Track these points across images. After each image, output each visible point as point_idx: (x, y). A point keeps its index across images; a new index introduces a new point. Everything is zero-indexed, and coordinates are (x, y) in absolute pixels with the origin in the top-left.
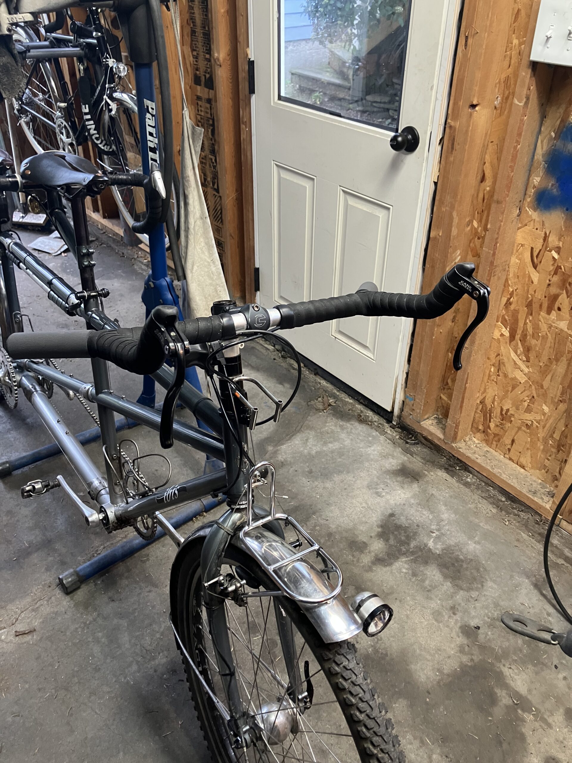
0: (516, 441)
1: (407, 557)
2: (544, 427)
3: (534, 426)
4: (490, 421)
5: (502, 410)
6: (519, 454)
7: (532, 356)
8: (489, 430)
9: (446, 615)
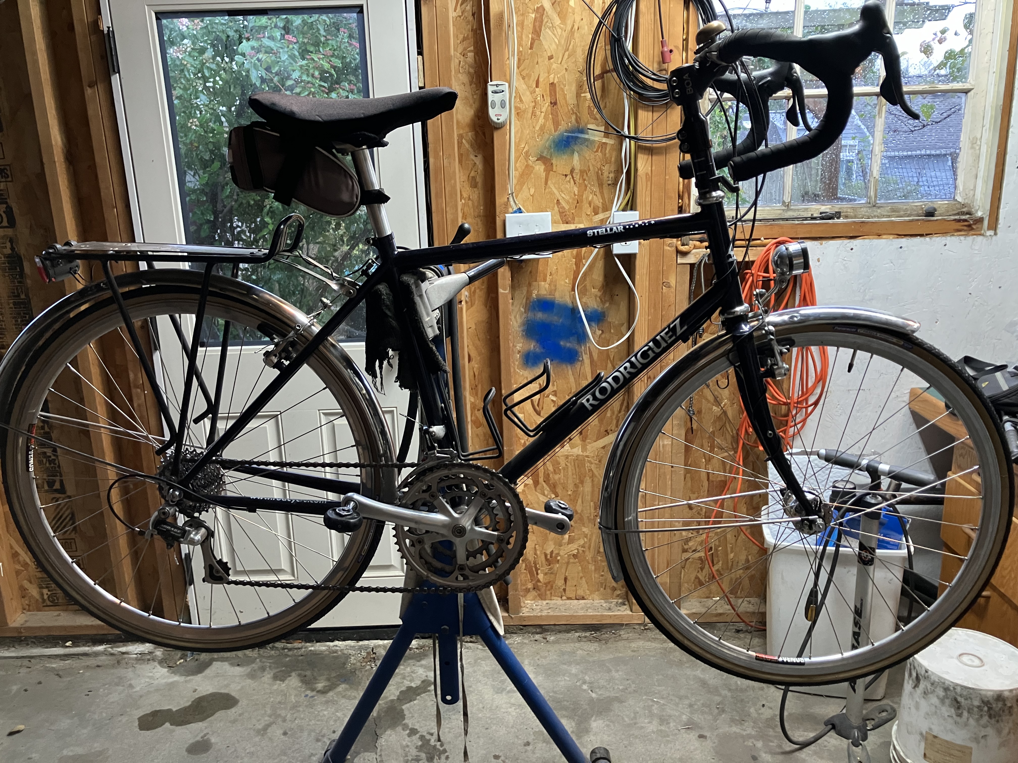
0: (569, 578)
2: (589, 548)
3: (581, 552)
4: (537, 574)
5: (546, 555)
6: (574, 588)
7: (559, 490)
8: (539, 584)
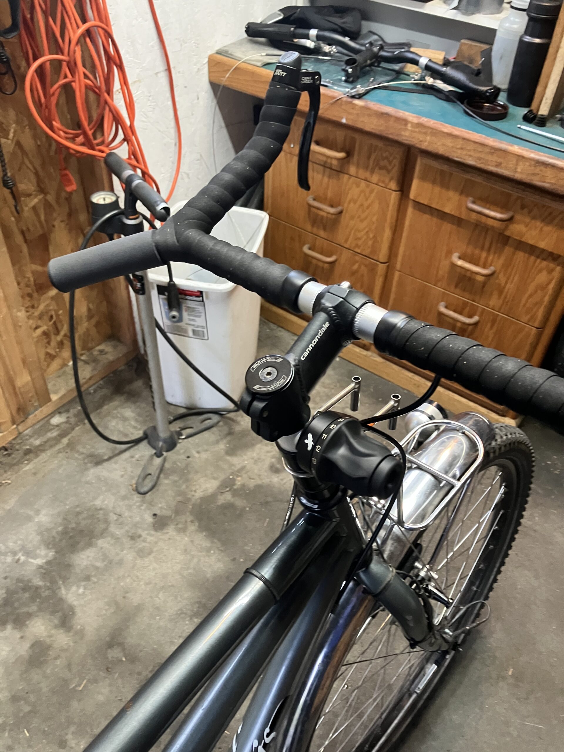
1: (60, 588)
9: (141, 545)
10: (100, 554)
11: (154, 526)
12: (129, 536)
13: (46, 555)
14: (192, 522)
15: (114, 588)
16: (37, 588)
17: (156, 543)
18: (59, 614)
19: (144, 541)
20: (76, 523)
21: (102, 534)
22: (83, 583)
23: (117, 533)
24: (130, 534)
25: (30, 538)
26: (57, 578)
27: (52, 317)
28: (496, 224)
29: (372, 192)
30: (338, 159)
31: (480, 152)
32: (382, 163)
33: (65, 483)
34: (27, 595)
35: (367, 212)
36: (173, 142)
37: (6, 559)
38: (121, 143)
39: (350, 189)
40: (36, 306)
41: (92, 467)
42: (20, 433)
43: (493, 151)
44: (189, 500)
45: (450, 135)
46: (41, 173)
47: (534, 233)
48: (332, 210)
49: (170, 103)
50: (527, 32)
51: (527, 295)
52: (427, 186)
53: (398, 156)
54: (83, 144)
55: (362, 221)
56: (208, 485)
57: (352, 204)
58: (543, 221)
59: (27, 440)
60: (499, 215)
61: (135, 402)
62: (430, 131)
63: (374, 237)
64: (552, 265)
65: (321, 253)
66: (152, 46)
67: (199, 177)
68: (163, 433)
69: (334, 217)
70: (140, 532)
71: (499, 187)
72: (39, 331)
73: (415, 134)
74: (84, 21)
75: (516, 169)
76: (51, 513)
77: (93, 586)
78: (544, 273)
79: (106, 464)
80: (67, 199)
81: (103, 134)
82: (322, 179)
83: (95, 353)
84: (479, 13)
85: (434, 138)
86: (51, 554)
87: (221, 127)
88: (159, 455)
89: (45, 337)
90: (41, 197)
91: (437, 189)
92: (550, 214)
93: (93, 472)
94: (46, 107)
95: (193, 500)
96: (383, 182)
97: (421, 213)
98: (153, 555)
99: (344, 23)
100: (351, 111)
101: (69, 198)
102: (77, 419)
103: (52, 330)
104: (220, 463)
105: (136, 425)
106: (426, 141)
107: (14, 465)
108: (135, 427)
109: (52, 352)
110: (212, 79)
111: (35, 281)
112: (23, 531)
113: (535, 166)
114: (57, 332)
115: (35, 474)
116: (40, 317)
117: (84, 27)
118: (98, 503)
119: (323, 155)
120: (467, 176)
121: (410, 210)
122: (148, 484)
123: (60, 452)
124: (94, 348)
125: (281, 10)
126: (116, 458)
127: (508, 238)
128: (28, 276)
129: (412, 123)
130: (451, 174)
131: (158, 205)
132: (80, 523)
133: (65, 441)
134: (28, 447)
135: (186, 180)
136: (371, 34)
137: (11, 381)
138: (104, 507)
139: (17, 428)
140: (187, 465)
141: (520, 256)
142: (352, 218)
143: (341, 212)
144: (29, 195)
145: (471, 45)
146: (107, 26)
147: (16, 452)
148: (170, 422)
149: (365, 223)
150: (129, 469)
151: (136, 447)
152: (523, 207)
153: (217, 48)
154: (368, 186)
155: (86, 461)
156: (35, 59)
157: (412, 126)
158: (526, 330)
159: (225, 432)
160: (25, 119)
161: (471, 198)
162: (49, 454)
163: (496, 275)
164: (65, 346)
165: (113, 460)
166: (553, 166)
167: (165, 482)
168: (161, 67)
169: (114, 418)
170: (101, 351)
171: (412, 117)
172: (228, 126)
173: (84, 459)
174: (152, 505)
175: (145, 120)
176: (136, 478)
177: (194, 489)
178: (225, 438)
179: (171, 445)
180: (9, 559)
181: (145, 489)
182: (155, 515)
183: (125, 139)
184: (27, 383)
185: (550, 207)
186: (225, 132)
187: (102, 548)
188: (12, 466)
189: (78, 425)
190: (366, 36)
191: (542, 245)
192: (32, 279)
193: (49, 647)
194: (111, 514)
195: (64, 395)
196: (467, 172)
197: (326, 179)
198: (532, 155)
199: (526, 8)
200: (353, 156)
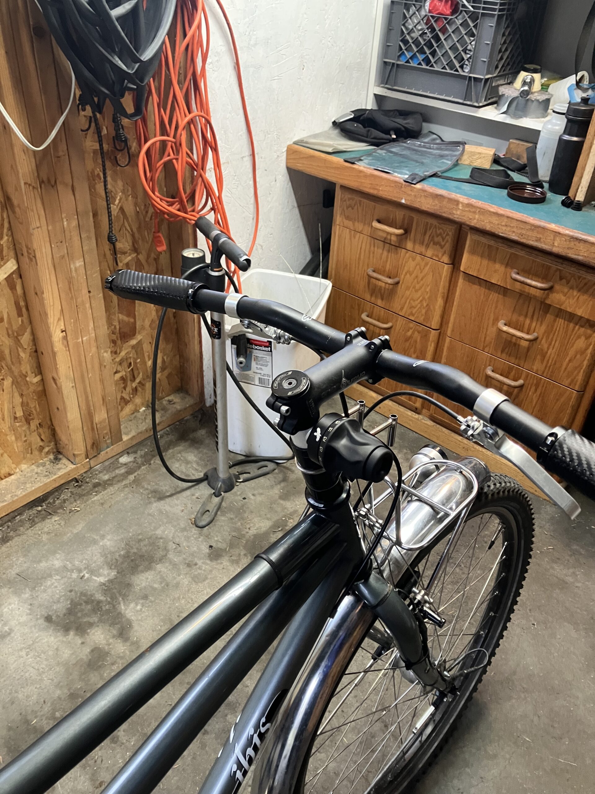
1: (119, 603)
9: (196, 572)
10: (158, 577)
11: (209, 556)
12: (185, 563)
13: (108, 574)
14: (245, 555)
15: (169, 608)
16: (99, 602)
17: (211, 571)
18: (119, 626)
19: (200, 568)
20: (137, 549)
21: (160, 560)
22: (141, 601)
23: (175, 560)
24: (187, 562)
25: (95, 558)
26: (118, 595)
27: (130, 363)
28: (538, 293)
29: (426, 264)
30: (397, 235)
31: (522, 229)
32: (436, 239)
33: (129, 514)
34: (89, 607)
35: (422, 282)
36: (251, 216)
37: (71, 575)
38: (209, 212)
39: (406, 262)
40: (118, 352)
41: (155, 502)
42: (91, 468)
43: (533, 228)
44: (244, 536)
45: (496, 214)
46: (137, 235)
47: (572, 301)
48: (390, 281)
49: (252, 183)
50: (565, 132)
51: (567, 360)
52: (477, 259)
53: (450, 233)
54: (179, 210)
55: (417, 291)
56: (262, 525)
57: (408, 275)
58: (579, 291)
59: (96, 474)
60: (539, 285)
61: (197, 448)
62: (478, 210)
63: (427, 305)
64: (589, 331)
65: (378, 321)
66: (241, 135)
67: (272, 249)
68: (222, 474)
69: (391, 286)
70: (196, 560)
71: (540, 260)
72: (118, 376)
73: (464, 213)
74: (190, 112)
75: (553, 243)
76: (115, 538)
77: (150, 604)
78: (583, 338)
79: (168, 500)
80: (155, 259)
81: (193, 204)
82: (382, 254)
83: (165, 403)
84: (526, 117)
85: (481, 217)
86: (113, 573)
87: (294, 207)
88: (217, 495)
89: (122, 381)
90: (134, 255)
91: (485, 262)
92: (586, 284)
93: (156, 506)
94: (151, 180)
95: (247, 536)
96: (437, 256)
97: (471, 284)
98: (207, 581)
99: (406, 123)
100: (410, 192)
101: (156, 260)
102: (143, 459)
103: (129, 377)
104: (274, 506)
105: (197, 468)
106: (475, 219)
107: (84, 495)
108: (196, 470)
109: (127, 397)
110: (289, 165)
111: (120, 328)
112: (89, 552)
113: (570, 241)
114: (134, 378)
115: (102, 504)
116: (120, 364)
117: (189, 117)
118: (159, 532)
119: (383, 231)
120: (512, 251)
121: (461, 281)
122: (206, 519)
123: (127, 487)
124: (164, 398)
125: (352, 112)
126: (178, 495)
127: (550, 305)
128: (115, 324)
129: (462, 203)
130: (497, 249)
131: (241, 257)
132: (141, 549)
133: (131, 477)
134: (97, 481)
135: (260, 251)
136: (430, 134)
137: (90, 416)
138: (164, 536)
139: (89, 461)
140: (243, 506)
141: (560, 322)
142: (408, 288)
143: (398, 283)
144: (124, 253)
145: (519, 144)
146: (207, 115)
147: (86, 484)
148: (230, 467)
149: (419, 293)
150: (189, 506)
151: (197, 487)
152: (561, 278)
153: (296, 139)
154: (423, 260)
155: (150, 496)
156: (146, 141)
157: (463, 206)
158: (568, 393)
159: (280, 479)
160: (130, 189)
161: (515, 270)
162: (117, 488)
163: (538, 341)
164: (138, 394)
165: (175, 497)
166: (585, 241)
167: (222, 519)
168: (247, 152)
169: (178, 461)
170: (170, 401)
171: (463, 199)
172: (299, 206)
173: (149, 494)
174: (209, 538)
175: (230, 195)
176: (196, 514)
177: (248, 526)
178: (280, 482)
179: (229, 486)
180: (75, 575)
181: (203, 523)
182: (211, 547)
183: (213, 209)
184: (105, 420)
185: (585, 278)
186: (296, 211)
187: (160, 572)
188: (81, 496)
189: (144, 465)
190: (426, 136)
191: (579, 312)
192: (118, 327)
193: (107, 654)
194: (171, 543)
195: (134, 436)
196: (512, 247)
197: (385, 253)
198: (567, 232)
199: (565, 112)
200: (411, 232)
